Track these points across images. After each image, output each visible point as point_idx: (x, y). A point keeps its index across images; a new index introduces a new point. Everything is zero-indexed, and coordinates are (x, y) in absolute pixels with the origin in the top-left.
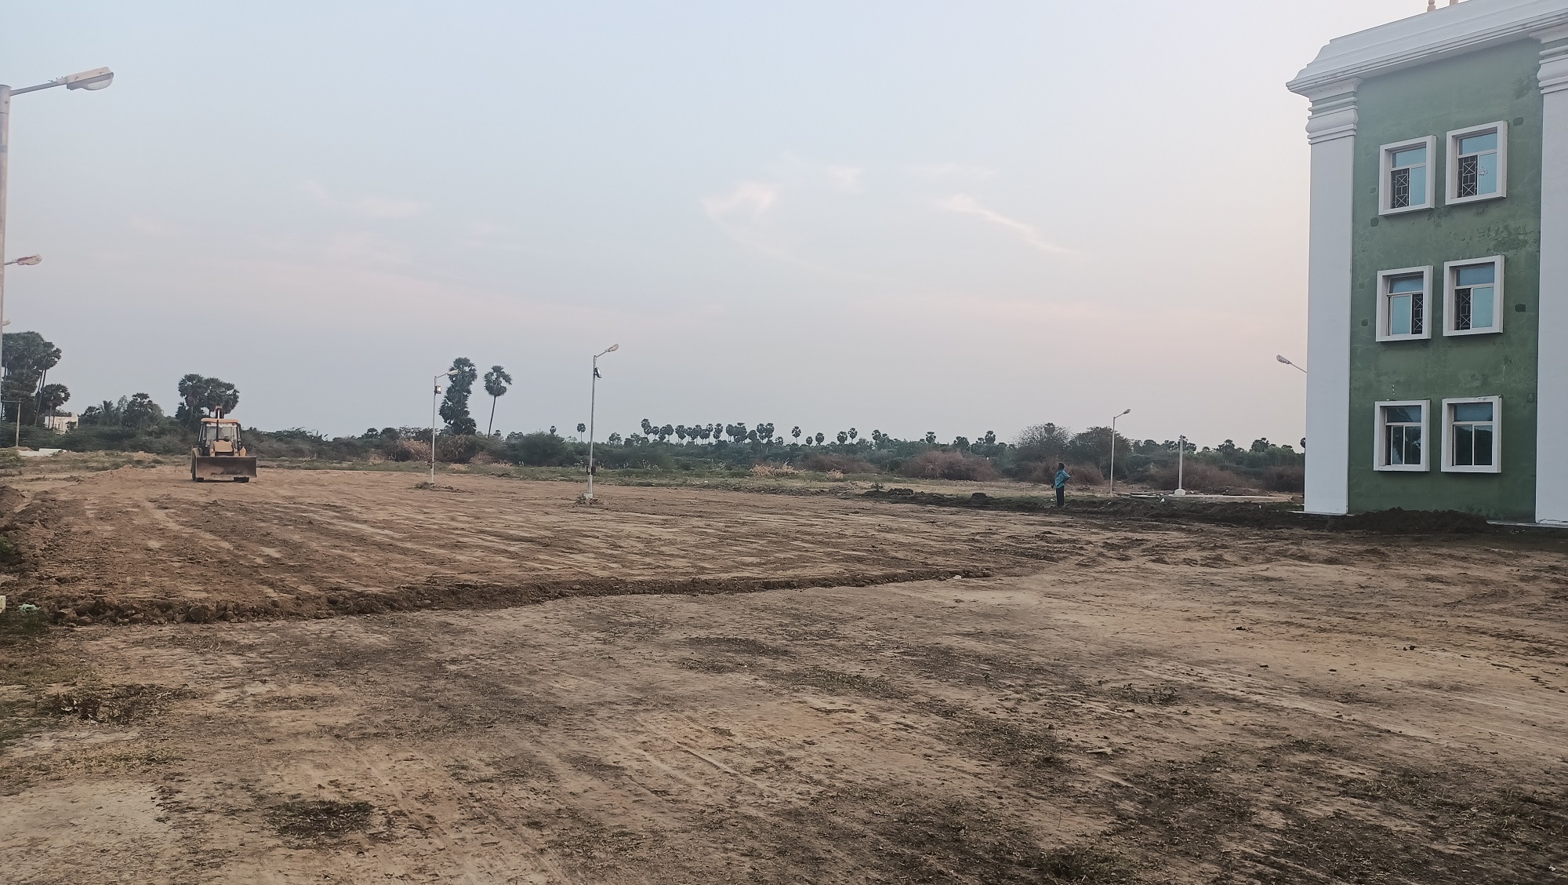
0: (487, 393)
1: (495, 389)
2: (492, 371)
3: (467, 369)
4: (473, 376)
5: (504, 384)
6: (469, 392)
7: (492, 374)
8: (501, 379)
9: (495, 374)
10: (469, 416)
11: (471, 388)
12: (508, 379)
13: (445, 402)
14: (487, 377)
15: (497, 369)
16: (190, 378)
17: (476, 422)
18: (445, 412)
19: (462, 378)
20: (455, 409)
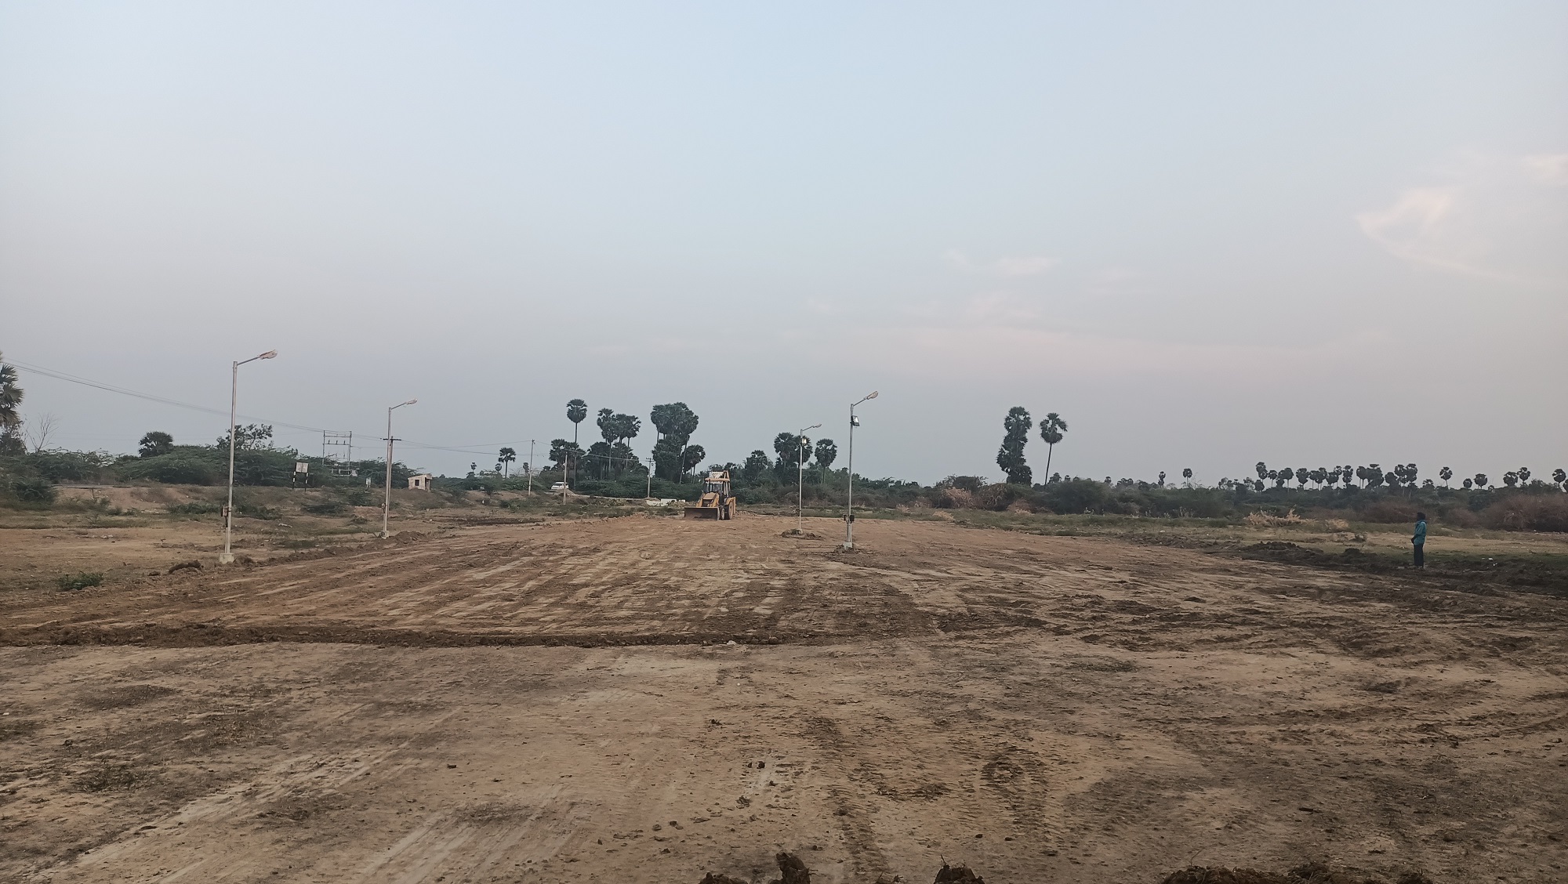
0: (1043, 440)
1: (1051, 436)
2: (1047, 418)
3: (1022, 418)
4: (1028, 424)
5: (1059, 431)
6: (1026, 441)
7: (1048, 422)
8: (1057, 426)
9: (1050, 421)
10: (1026, 464)
11: (1027, 435)
12: (1063, 426)
13: (1002, 451)
14: (1043, 424)
15: (1053, 416)
16: (782, 436)
17: (1032, 470)
18: (1003, 461)
19: (1017, 425)
20: (1011, 458)
